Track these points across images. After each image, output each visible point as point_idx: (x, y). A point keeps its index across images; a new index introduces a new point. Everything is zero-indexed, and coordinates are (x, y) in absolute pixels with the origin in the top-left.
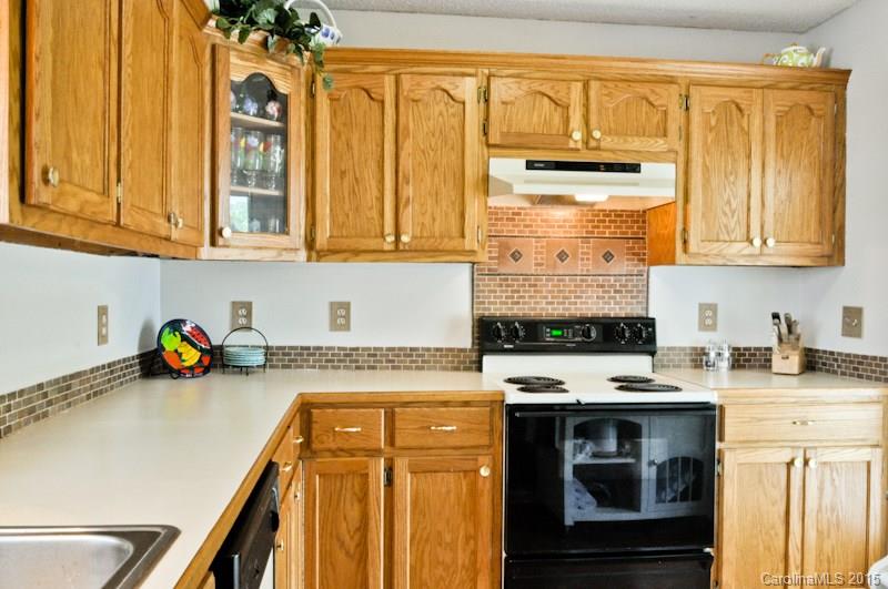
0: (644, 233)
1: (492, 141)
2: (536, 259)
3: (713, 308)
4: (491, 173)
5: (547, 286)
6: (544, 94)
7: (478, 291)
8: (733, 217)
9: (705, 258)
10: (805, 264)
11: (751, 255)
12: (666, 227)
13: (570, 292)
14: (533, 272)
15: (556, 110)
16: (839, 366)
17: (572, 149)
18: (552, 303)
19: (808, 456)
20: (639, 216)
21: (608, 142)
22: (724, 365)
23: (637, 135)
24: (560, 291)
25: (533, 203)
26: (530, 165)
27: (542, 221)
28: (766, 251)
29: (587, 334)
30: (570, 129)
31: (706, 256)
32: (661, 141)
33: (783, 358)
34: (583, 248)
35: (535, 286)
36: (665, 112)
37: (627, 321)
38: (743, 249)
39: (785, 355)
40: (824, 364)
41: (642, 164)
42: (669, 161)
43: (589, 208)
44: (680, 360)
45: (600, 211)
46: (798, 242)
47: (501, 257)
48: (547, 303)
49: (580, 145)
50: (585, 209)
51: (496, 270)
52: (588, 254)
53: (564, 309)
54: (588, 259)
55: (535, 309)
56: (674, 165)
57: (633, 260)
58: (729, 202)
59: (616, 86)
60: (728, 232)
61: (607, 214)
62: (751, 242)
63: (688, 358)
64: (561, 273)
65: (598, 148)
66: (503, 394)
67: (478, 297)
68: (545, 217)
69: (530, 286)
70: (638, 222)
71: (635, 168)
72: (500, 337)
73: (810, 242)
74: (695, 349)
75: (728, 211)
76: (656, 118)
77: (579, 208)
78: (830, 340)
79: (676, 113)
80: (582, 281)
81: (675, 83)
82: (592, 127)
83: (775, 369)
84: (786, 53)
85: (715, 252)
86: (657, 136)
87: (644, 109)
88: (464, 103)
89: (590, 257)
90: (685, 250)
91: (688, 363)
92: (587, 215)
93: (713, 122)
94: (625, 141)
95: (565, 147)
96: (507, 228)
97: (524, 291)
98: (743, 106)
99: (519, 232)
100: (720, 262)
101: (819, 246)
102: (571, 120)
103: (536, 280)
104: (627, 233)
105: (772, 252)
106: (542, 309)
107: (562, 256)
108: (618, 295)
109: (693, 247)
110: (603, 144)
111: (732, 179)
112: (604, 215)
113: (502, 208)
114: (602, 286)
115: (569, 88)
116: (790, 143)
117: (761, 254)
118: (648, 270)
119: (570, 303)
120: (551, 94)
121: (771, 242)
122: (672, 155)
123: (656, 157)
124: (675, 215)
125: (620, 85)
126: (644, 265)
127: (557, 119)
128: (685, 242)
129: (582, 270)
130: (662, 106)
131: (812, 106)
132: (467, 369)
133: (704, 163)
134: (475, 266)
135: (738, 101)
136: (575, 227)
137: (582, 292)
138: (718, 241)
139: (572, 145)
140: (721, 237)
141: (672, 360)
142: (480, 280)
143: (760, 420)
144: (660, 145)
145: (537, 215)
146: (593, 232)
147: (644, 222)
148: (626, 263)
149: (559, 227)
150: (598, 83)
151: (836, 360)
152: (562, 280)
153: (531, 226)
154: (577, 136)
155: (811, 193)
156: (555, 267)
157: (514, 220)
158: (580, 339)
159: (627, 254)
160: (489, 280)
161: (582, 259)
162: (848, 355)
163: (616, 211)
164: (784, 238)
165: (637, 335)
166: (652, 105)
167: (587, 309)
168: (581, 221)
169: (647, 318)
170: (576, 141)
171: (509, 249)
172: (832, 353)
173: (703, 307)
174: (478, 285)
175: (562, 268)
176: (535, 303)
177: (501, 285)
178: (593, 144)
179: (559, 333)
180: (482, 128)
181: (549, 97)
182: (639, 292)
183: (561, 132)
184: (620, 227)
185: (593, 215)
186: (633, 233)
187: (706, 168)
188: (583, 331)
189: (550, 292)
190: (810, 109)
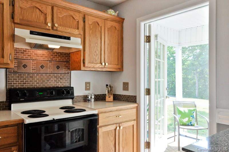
0: (69, 60)
1: (16, 21)
2: (32, 67)
3: (89, 83)
4: (15, 34)
5: (37, 77)
6: (37, 8)
7: (9, 79)
8: (97, 56)
9: (89, 68)
10: (114, 71)
11: (102, 68)
12: (78, 59)
13: (45, 79)
14: (32, 72)
15: (41, 14)
16: (122, 99)
17: (47, 29)
18: (39, 83)
19: (120, 126)
20: (68, 55)
21: (60, 28)
22: (93, 100)
23: (69, 27)
24: (42, 79)
25: (31, 48)
26: (32, 33)
27: (35, 54)
28: (105, 67)
29: (52, 93)
30: (47, 22)
31: (90, 67)
32: (77, 31)
33: (109, 97)
34: (50, 64)
35: (32, 77)
36: (78, 22)
37: (64, 88)
38: (100, 66)
39: (109, 96)
40: (118, 98)
41: (71, 37)
42: (79, 38)
43: (52, 51)
44: (80, 100)
45: (55, 52)
46: (113, 64)
47: (18, 67)
48: (37, 83)
49: (50, 28)
50: (50, 51)
51: (17, 71)
52: (51, 66)
53: (43, 85)
54: (51, 68)
55: (32, 85)
56: (80, 39)
57: (66, 69)
58: (96, 52)
59: (63, 10)
60: (96, 61)
61: (58, 53)
62: (102, 64)
63: (82, 99)
64: (42, 73)
65: (56, 30)
66: (23, 120)
67: (9, 81)
68: (36, 53)
69: (30, 77)
70: (67, 57)
71: (69, 38)
72: (18, 96)
73: (115, 64)
74: (84, 96)
75: (96, 55)
76: (75, 23)
77: (48, 50)
78: (120, 91)
79: (81, 23)
80: (49, 75)
81: (81, 13)
82: (54, 23)
83: (107, 101)
84: (109, 11)
85: (92, 66)
86: (75, 29)
87: (71, 20)
88: (3, 4)
89: (52, 67)
90: (84, 66)
91: (82, 100)
92: (51, 53)
93: (92, 27)
94: (66, 29)
95: (45, 28)
96: (21, 56)
97: (28, 79)
98: (99, 24)
99: (26, 57)
100: (94, 69)
101: (118, 66)
102: (47, 19)
103: (32, 75)
104: (64, 60)
105: (107, 67)
106: (35, 85)
107: (42, 67)
108: (61, 80)
109: (86, 65)
110: (58, 29)
111: (96, 45)
112: (56, 54)
113: (19, 49)
114: (56, 77)
115: (46, 7)
116: (111, 37)
117: (104, 67)
118: (71, 72)
119: (45, 83)
120: (40, 8)
121: (107, 64)
122: (80, 36)
123: (75, 36)
124: (81, 55)
125: (64, 10)
126: (69, 70)
127: (42, 18)
128: (84, 63)
129: (49, 72)
130: (77, 19)
131: (116, 27)
132: (4, 109)
133: (89, 39)
134: (8, 70)
135: (98, 22)
136: (47, 57)
137: (49, 79)
138: (93, 63)
139: (47, 28)
140: (94, 62)
141: (78, 100)
142: (9, 75)
143: (108, 117)
144: (76, 32)
145: (32, 52)
146: (53, 59)
147: (69, 57)
148: (64, 69)
149: (41, 57)
150: (56, 7)
151: (121, 97)
152: (42, 75)
153: (30, 56)
154: (49, 25)
155: (116, 51)
156: (39, 70)
157: (24, 53)
158: (49, 95)
159: (64, 67)
160: (13, 75)
161: (49, 68)
162: (125, 95)
163: (61, 52)
164: (110, 63)
165: (68, 92)
166: (74, 19)
167: (51, 85)
168: (49, 55)
169: (70, 87)
170: (49, 26)
171: (22, 63)
172: (120, 95)
173: (86, 83)
174: (9, 77)
175: (42, 71)
176: (32, 83)
177: (19, 77)
178: (55, 28)
179: (42, 93)
180: (11, 16)
181: (39, 9)
182: (68, 79)
183: (43, 22)
184: (62, 58)
185: (53, 53)
186: (66, 60)
187: (90, 41)
188: (50, 92)
189: (38, 79)
190: (115, 28)
